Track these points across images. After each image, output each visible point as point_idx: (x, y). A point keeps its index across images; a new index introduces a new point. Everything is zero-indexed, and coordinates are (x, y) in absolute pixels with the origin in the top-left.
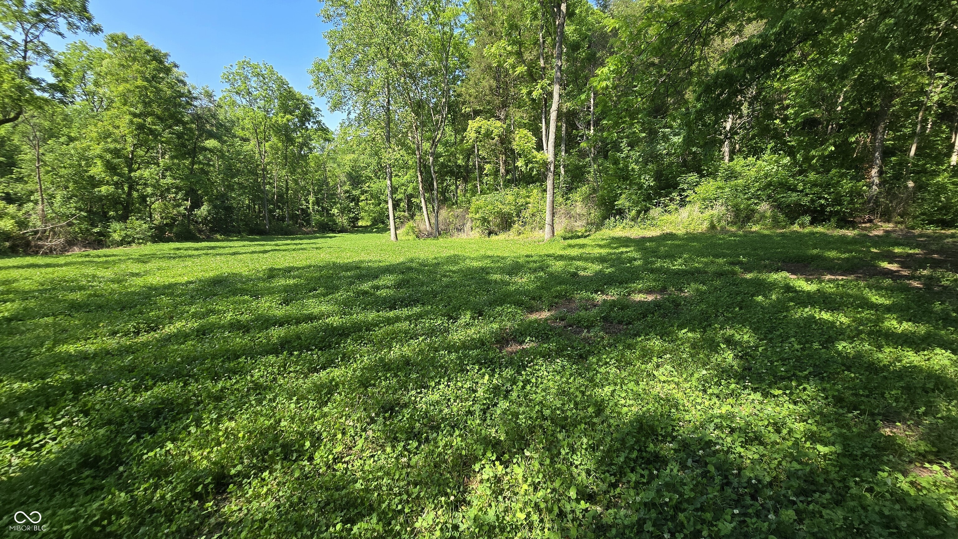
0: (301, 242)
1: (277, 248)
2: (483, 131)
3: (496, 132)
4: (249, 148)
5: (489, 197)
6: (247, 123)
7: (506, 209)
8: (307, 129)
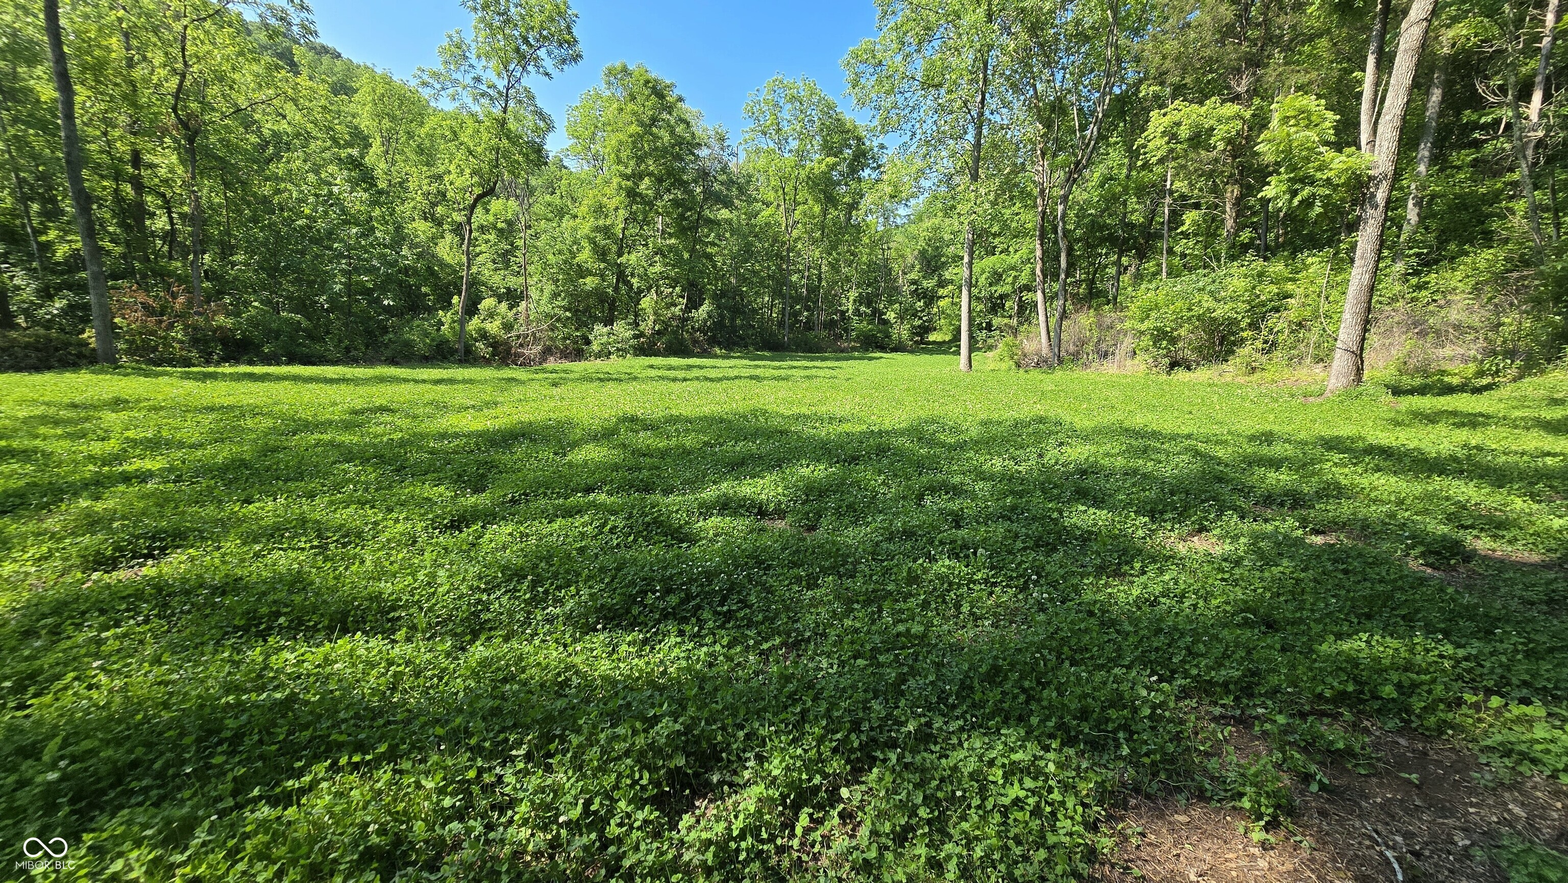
2: (1184, 132)
3: (1221, 131)
5: (1185, 283)
7: (1221, 311)
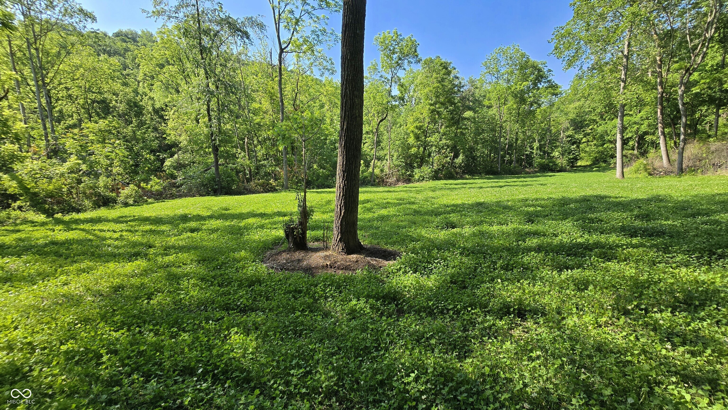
0: (525, 180)
1: (508, 184)
4: (492, 112)
6: (493, 95)
8: (538, 88)
